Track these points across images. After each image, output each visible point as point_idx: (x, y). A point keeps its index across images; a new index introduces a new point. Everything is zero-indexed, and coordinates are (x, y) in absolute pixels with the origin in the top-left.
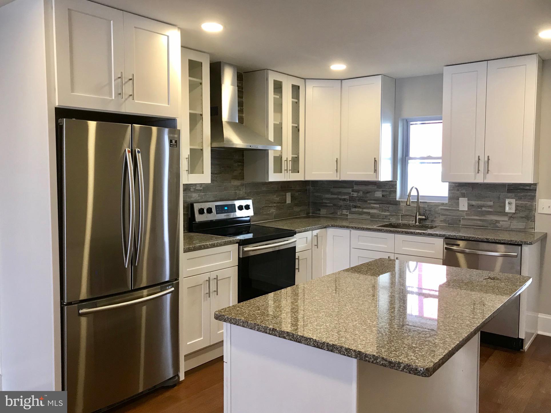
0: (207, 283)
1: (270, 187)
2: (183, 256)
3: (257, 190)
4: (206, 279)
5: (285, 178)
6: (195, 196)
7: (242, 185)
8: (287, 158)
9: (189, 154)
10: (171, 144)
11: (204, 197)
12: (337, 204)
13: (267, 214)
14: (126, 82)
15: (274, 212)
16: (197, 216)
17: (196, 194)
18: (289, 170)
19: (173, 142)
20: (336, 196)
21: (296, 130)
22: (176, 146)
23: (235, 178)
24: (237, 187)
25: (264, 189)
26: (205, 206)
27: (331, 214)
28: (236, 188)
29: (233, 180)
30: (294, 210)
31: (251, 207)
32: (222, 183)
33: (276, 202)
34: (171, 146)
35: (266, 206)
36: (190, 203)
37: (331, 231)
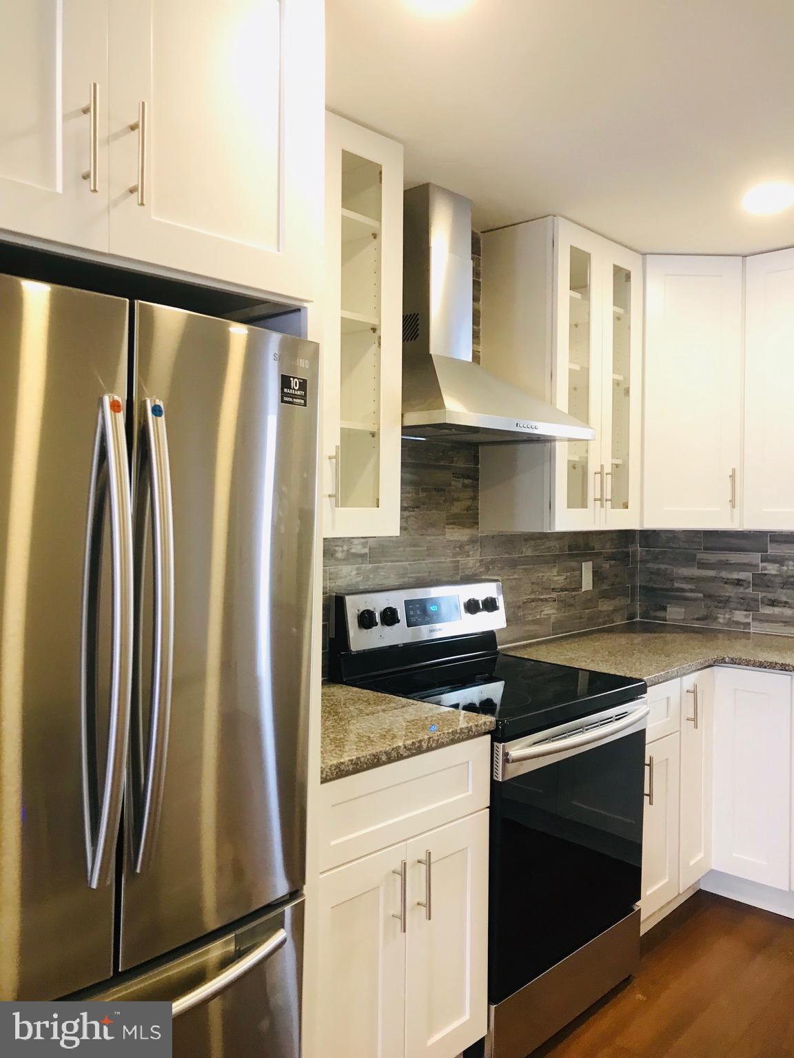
0: (395, 880)
1: (543, 547)
2: (318, 797)
3: (510, 554)
4: (393, 868)
5: (595, 523)
6: (348, 574)
7: (473, 541)
8: (602, 467)
9: (339, 444)
10: (285, 390)
11: (372, 576)
12: (718, 595)
13: (534, 622)
14: (116, 136)
15: (553, 614)
16: (354, 632)
17: (350, 567)
18: (606, 500)
19: (293, 384)
20: (711, 573)
21: (622, 390)
22: (303, 401)
23: (456, 521)
24: (459, 547)
25: (528, 552)
26: (378, 602)
27: (698, 619)
28: (457, 549)
29: (448, 528)
30: (599, 608)
31: (501, 602)
32: (422, 535)
33: (557, 586)
34: (286, 399)
35: (533, 600)
36: (334, 594)
37: (725, 676)
